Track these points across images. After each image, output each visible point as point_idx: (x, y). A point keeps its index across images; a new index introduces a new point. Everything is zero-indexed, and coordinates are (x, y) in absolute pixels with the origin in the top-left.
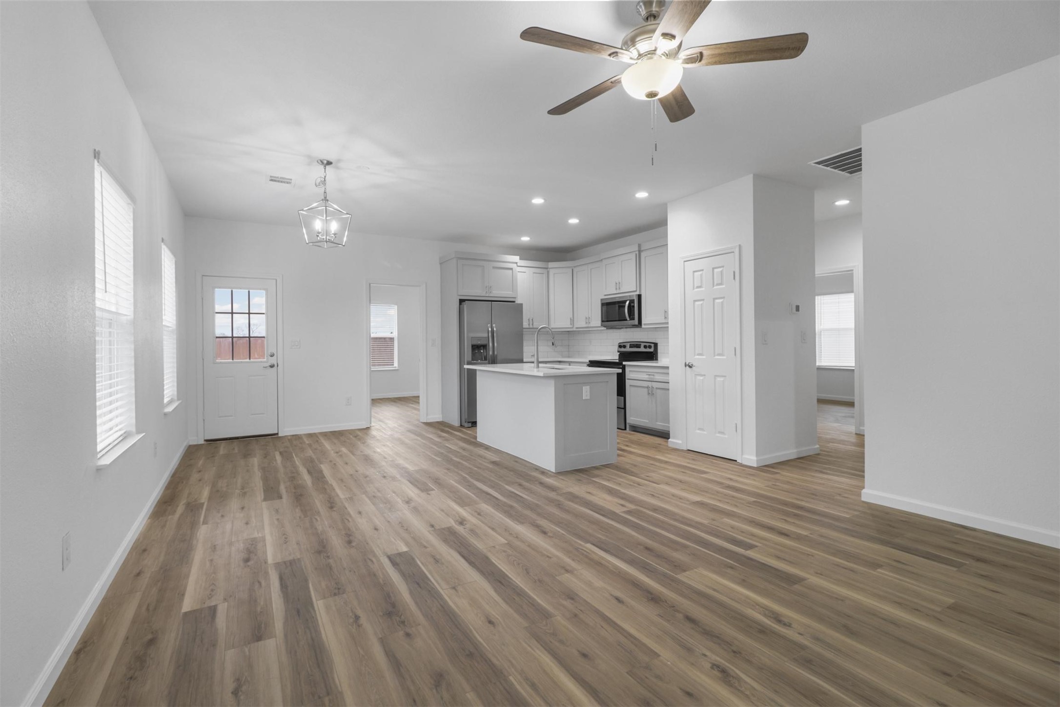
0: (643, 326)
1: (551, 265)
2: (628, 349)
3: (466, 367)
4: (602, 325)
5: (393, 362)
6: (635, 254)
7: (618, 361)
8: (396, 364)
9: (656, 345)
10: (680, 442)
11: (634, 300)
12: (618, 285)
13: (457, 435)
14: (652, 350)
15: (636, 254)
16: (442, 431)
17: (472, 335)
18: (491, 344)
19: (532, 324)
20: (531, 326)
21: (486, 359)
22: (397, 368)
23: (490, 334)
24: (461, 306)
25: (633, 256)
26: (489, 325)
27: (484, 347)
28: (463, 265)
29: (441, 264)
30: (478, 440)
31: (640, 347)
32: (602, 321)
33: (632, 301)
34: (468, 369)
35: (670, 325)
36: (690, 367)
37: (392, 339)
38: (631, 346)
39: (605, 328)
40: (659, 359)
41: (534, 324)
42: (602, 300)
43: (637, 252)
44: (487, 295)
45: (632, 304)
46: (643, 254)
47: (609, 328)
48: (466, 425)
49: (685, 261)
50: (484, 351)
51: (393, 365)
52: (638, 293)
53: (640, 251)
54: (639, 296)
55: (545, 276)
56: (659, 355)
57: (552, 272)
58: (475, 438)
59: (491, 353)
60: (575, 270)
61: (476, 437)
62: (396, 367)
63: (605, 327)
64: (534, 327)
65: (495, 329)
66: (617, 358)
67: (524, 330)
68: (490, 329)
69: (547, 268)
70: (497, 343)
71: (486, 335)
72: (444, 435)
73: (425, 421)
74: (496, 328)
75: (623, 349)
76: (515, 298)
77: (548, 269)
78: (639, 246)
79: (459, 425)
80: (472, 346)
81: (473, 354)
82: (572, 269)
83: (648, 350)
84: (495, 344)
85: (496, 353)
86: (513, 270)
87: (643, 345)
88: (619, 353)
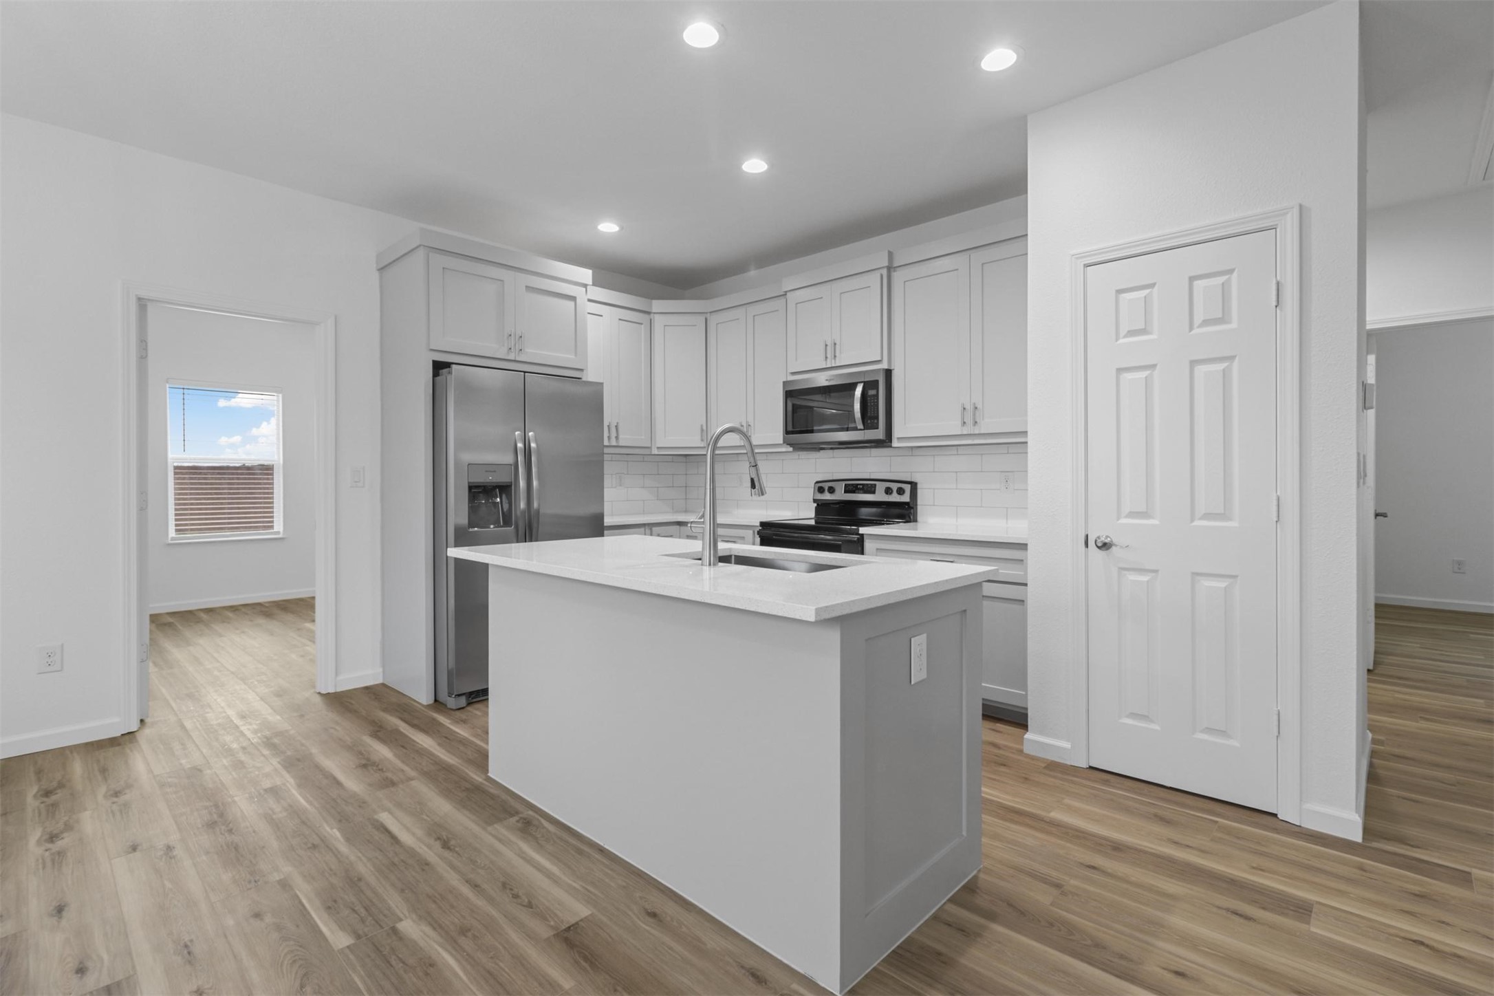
0: (895, 443)
1: (657, 305)
2: (840, 495)
3: (454, 552)
4: (784, 442)
5: (272, 522)
6: (879, 275)
7: (812, 522)
8: (279, 526)
9: (914, 485)
10: (1066, 745)
11: (877, 381)
12: (831, 348)
13: (422, 752)
14: (906, 498)
15: (882, 276)
16: (380, 732)
17: (468, 457)
18: (522, 483)
19: (617, 438)
20: (614, 443)
21: (507, 523)
22: (281, 536)
23: (520, 458)
24: (438, 379)
25: (874, 280)
26: (517, 433)
27: (505, 489)
28: (443, 268)
29: (381, 269)
30: (489, 774)
31: (874, 492)
32: (787, 432)
33: (870, 385)
34: (457, 560)
35: (1030, 439)
36: (1105, 546)
37: (267, 470)
38: (848, 489)
39: (791, 449)
40: (919, 518)
41: (621, 436)
42: (785, 383)
43: (885, 272)
44: (512, 357)
45: (872, 392)
46: (898, 276)
47: (797, 447)
48: (451, 702)
49: (1087, 266)
50: (504, 496)
51: (272, 527)
52: (885, 366)
53: (890, 269)
54: (888, 373)
55: (643, 329)
56: (921, 509)
57: (659, 321)
58: (481, 761)
59: (522, 505)
60: (713, 320)
61: (484, 756)
62: (278, 533)
63: (791, 445)
64: (621, 443)
65: (533, 445)
66: (813, 515)
67: (606, 451)
68: (520, 445)
69: (649, 313)
70: (539, 479)
71: (508, 459)
72: (383, 751)
73: (331, 690)
74: (536, 442)
75: (827, 496)
76: (582, 370)
77: (652, 315)
78: (890, 254)
79: (431, 701)
80: (470, 488)
81: (473, 509)
82: (706, 320)
83: (895, 498)
84: (535, 483)
85: (535, 505)
86: (578, 300)
87: (880, 487)
88: (815, 505)
